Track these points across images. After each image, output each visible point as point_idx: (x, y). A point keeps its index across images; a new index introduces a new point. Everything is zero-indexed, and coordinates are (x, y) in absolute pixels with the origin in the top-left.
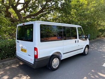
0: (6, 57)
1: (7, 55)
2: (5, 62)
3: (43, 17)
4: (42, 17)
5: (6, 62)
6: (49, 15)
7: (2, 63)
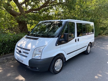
0: (9, 51)
1: (10, 50)
2: (8, 57)
3: (45, 12)
4: (43, 12)
5: (10, 57)
6: (51, 10)
7: (6, 58)
